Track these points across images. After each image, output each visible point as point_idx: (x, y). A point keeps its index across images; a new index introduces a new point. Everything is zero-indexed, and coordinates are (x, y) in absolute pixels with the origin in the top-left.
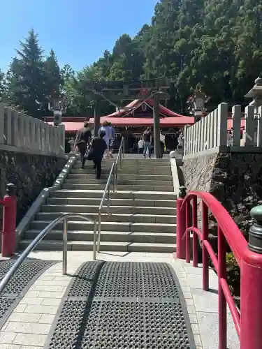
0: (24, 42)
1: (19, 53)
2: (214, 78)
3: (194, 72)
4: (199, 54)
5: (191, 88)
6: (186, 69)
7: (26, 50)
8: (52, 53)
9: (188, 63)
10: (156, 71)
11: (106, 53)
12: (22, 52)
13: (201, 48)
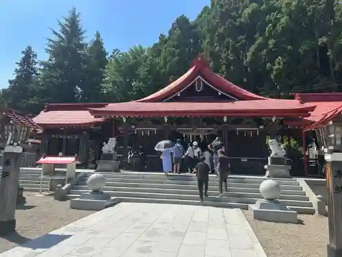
0: (64, 22)
1: (56, 34)
2: (303, 48)
3: (271, 42)
4: (278, 20)
5: (269, 64)
6: (260, 40)
7: (64, 31)
8: (98, 35)
9: (262, 33)
10: (217, 48)
11: (162, 36)
12: (59, 33)
13: (280, 12)
